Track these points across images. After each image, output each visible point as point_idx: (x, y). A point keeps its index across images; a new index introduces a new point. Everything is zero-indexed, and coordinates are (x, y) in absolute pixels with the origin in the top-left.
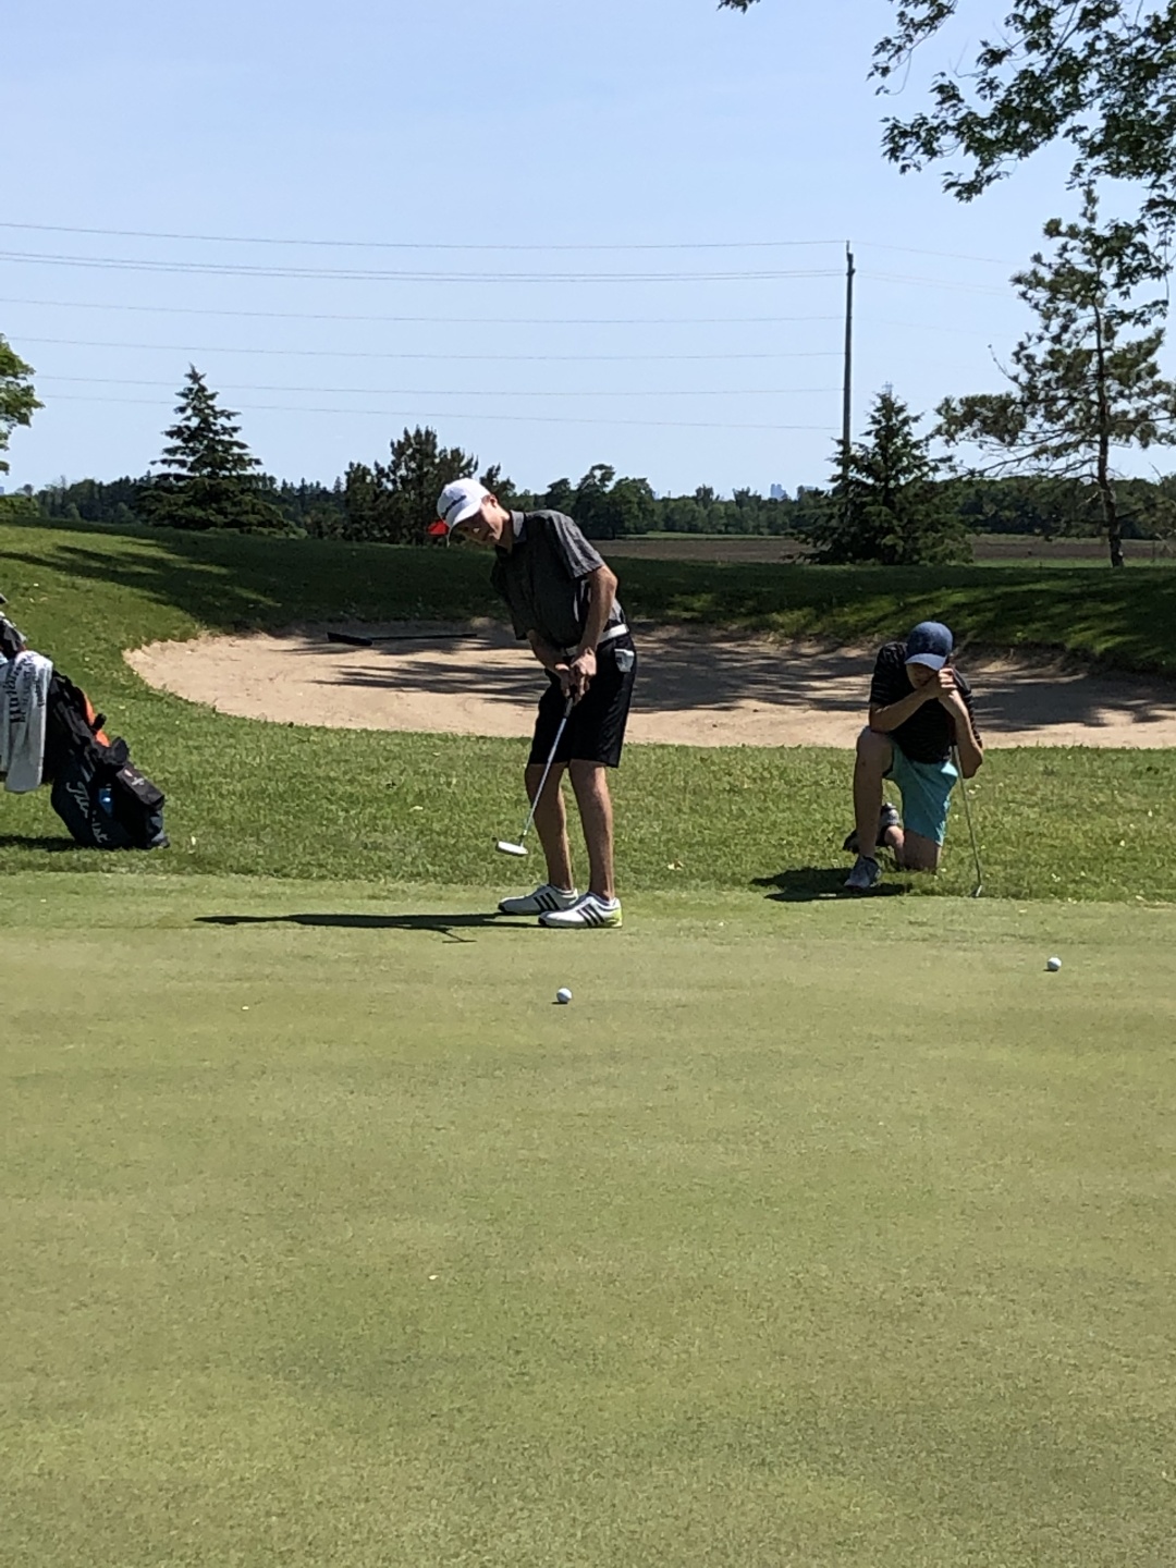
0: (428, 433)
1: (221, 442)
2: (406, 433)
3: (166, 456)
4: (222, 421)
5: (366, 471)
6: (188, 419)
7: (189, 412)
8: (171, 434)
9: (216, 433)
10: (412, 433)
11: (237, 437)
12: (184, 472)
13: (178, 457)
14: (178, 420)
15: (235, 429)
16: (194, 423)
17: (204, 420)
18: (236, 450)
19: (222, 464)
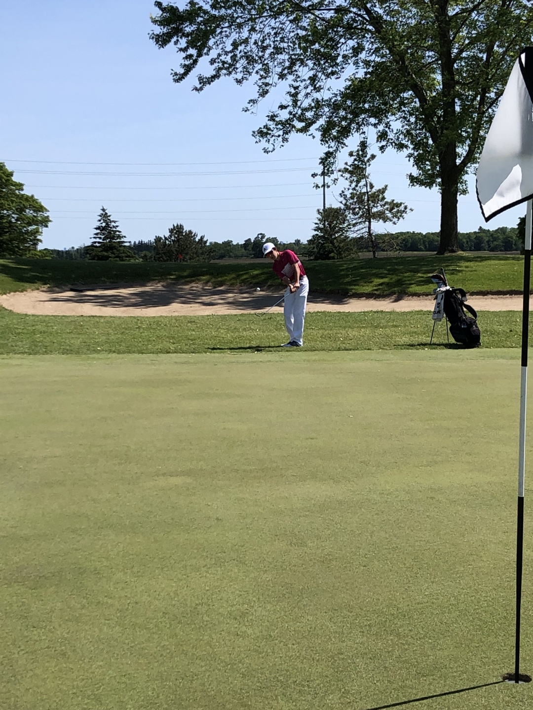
0: (181, 225)
1: (113, 231)
3: (95, 236)
4: (113, 224)
5: (161, 238)
6: (102, 223)
7: (102, 221)
8: (96, 229)
9: (111, 228)
10: (175, 225)
11: (118, 229)
12: (101, 241)
13: (99, 236)
14: (98, 224)
15: (117, 226)
16: (104, 225)
17: (107, 224)
18: (118, 233)
19: (113, 238)
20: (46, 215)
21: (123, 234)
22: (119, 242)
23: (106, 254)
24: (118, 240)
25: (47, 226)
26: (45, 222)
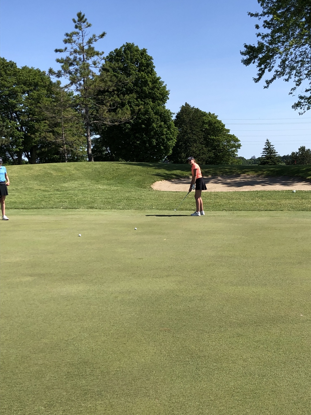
0: (304, 147)
1: (271, 150)
2: (301, 147)
3: (263, 152)
4: (272, 147)
5: (295, 153)
6: (266, 147)
7: (267, 146)
8: (264, 149)
9: (271, 148)
11: (274, 149)
12: (266, 155)
13: (265, 152)
14: (265, 147)
15: (274, 148)
16: (267, 147)
17: (269, 147)
18: (274, 151)
19: (272, 153)
20: (239, 143)
21: (276, 151)
22: (274, 155)
23: (267, 161)
24: (274, 154)
25: (240, 148)
26: (239, 146)
